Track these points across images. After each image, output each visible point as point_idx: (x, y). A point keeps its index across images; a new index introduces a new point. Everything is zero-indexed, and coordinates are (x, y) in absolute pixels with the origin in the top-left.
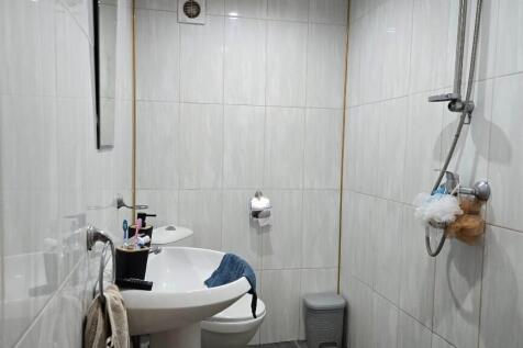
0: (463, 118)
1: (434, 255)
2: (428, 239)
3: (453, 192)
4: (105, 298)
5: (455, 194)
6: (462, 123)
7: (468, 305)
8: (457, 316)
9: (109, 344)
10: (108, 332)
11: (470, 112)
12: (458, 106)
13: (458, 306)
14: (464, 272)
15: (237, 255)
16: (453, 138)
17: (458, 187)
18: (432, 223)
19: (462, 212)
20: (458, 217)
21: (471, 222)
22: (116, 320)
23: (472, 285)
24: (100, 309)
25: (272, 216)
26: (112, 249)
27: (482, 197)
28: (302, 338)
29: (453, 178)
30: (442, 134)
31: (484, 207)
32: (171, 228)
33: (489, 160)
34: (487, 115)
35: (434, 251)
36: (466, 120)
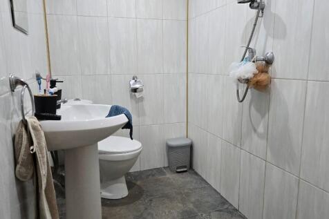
0: (258, 13)
1: (241, 101)
2: (238, 91)
3: (252, 60)
4: (26, 121)
5: (254, 62)
6: (258, 16)
7: (261, 129)
8: (255, 137)
9: (32, 150)
10: (31, 143)
11: (262, 9)
12: (256, 5)
13: (255, 130)
14: (258, 110)
15: (120, 105)
16: (253, 26)
17: (255, 57)
18: (239, 80)
19: (258, 72)
20: (255, 75)
21: (262, 77)
22: (36, 135)
23: (263, 116)
24: (23, 129)
25: (144, 92)
26: (31, 95)
27: (269, 62)
28: (166, 165)
29: (253, 52)
30: (246, 27)
31: (270, 68)
32: (77, 99)
33: (273, 37)
34: (273, 10)
35: (241, 99)
36: (260, 15)
